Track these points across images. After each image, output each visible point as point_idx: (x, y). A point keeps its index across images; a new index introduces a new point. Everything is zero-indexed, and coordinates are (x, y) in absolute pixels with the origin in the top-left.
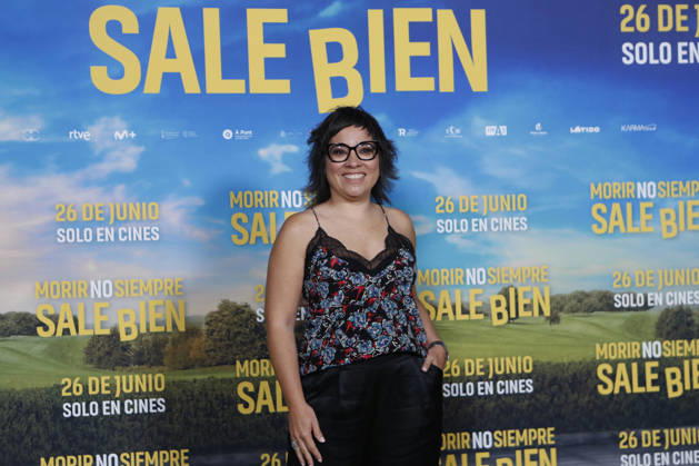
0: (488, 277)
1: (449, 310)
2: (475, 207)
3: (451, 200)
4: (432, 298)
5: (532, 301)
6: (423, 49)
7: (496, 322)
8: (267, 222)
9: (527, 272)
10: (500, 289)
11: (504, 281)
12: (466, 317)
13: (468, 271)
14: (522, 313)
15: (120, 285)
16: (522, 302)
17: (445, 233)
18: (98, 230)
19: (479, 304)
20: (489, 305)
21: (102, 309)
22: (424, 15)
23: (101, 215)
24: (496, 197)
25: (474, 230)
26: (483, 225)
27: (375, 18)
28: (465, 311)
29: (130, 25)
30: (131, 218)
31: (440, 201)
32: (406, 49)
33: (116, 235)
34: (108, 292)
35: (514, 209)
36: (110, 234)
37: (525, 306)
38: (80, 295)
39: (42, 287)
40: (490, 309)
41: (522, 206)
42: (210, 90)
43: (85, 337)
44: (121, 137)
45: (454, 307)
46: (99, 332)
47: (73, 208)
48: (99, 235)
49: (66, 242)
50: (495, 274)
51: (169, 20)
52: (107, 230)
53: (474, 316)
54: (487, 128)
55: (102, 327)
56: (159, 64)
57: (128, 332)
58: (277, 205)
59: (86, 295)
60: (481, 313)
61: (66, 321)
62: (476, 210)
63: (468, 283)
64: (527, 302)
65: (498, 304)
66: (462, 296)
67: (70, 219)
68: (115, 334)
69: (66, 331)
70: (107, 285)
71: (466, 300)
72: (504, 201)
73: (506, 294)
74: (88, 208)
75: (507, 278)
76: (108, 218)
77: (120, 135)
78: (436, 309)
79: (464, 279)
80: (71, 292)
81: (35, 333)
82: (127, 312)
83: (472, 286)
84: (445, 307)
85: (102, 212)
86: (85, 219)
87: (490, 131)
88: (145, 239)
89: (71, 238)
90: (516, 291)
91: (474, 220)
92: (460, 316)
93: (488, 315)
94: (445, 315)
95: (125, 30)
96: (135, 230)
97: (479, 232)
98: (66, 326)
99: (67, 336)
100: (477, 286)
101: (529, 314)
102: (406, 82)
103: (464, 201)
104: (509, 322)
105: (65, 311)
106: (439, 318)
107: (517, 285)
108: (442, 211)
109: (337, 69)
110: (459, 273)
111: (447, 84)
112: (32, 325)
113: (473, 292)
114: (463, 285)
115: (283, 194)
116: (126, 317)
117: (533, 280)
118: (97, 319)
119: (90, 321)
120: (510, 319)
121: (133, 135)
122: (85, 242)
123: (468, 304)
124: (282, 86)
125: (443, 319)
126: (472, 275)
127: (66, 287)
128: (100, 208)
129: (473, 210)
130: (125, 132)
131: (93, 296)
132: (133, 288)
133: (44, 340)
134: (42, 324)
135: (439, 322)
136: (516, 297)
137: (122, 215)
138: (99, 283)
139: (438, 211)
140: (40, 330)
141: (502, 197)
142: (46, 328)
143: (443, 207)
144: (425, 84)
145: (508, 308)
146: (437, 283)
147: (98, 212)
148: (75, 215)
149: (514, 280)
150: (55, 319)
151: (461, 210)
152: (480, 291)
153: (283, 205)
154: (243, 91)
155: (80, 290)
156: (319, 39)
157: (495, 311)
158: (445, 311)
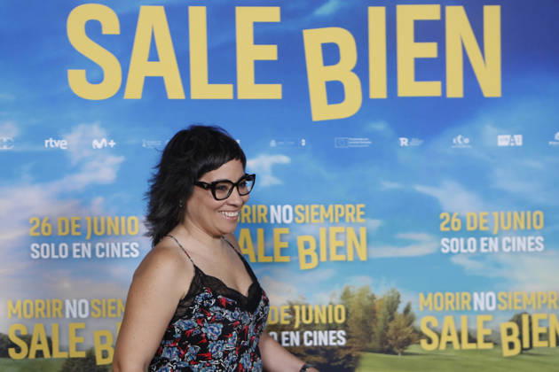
0: (498, 302)
1: (454, 338)
2: (485, 225)
3: (458, 217)
4: (435, 324)
5: (548, 330)
6: (429, 50)
7: (507, 352)
8: (254, 238)
9: (542, 299)
10: (511, 316)
11: (516, 308)
12: (473, 346)
13: (476, 295)
14: (536, 343)
15: (96, 304)
16: (537, 330)
17: (450, 253)
18: (75, 245)
19: (488, 332)
20: (499, 334)
21: (77, 330)
22: (430, 12)
23: (77, 230)
24: (509, 214)
25: (483, 250)
26: (493, 244)
27: (377, 15)
28: (472, 340)
29: (111, 25)
30: (109, 232)
31: (445, 218)
32: (411, 50)
33: (93, 251)
34: (83, 313)
35: (529, 227)
36: (86, 250)
37: (541, 335)
38: (54, 315)
39: (14, 305)
40: (500, 338)
41: (538, 223)
42: (195, 95)
43: (58, 359)
44: (100, 146)
45: (459, 335)
46: (74, 354)
47: (48, 221)
48: (75, 251)
49: (40, 258)
50: (507, 300)
51: (153, 20)
52: (83, 245)
53: (481, 345)
54: (500, 137)
55: (78, 349)
56: (141, 67)
57: (105, 355)
58: (265, 221)
59: (60, 315)
60: (490, 341)
61: (39, 343)
62: (486, 229)
63: (476, 308)
64: (543, 330)
65: (510, 332)
66: (469, 322)
67: (45, 234)
68: (91, 357)
69: (40, 353)
70: (83, 305)
71: (472, 327)
72: (518, 219)
73: (518, 321)
74: (63, 223)
75: (520, 304)
76: (85, 234)
77: (98, 144)
78: (440, 336)
79: (472, 304)
80: (45, 311)
81: (6, 355)
82: (103, 333)
83: (479, 312)
84: (449, 334)
85: (78, 226)
86: (60, 233)
87: (503, 141)
88: (124, 255)
89: (45, 254)
90: (530, 318)
91: (483, 239)
92: (466, 345)
93: (497, 344)
94: (449, 343)
95: (105, 31)
96: (113, 245)
97: (488, 253)
98: (39, 347)
99: (40, 359)
100: (486, 312)
101: (544, 344)
102: (409, 87)
103: (472, 219)
104: (521, 353)
105: (38, 332)
106: (443, 346)
107: (530, 311)
108: (448, 229)
109: (334, 73)
110: (466, 298)
111: (456, 89)
112: (3, 346)
113: (481, 319)
114: (471, 312)
115: (272, 208)
116: (103, 339)
117: (550, 307)
118: (73, 341)
119: (65, 343)
120: (523, 349)
121: (112, 144)
122: (60, 258)
123: (476, 332)
124: (273, 91)
125: (447, 347)
126: (481, 300)
127: (40, 306)
128: (77, 222)
129: (482, 228)
130: (104, 141)
131: (68, 316)
132: (110, 308)
133: (16, 363)
134: (14, 345)
135: (443, 351)
136: (530, 324)
137: (99, 230)
138: (75, 302)
139: (442, 228)
140: (12, 351)
141: (516, 214)
142: (18, 350)
143: (448, 225)
144: (431, 89)
145: (520, 337)
146: (441, 308)
147: (74, 226)
148: (50, 230)
149: (528, 306)
150: (27, 339)
151: (469, 228)
152: (489, 318)
153: (272, 221)
154: (230, 96)
155: (55, 309)
156: (314, 40)
157: (505, 339)
158: (450, 339)
